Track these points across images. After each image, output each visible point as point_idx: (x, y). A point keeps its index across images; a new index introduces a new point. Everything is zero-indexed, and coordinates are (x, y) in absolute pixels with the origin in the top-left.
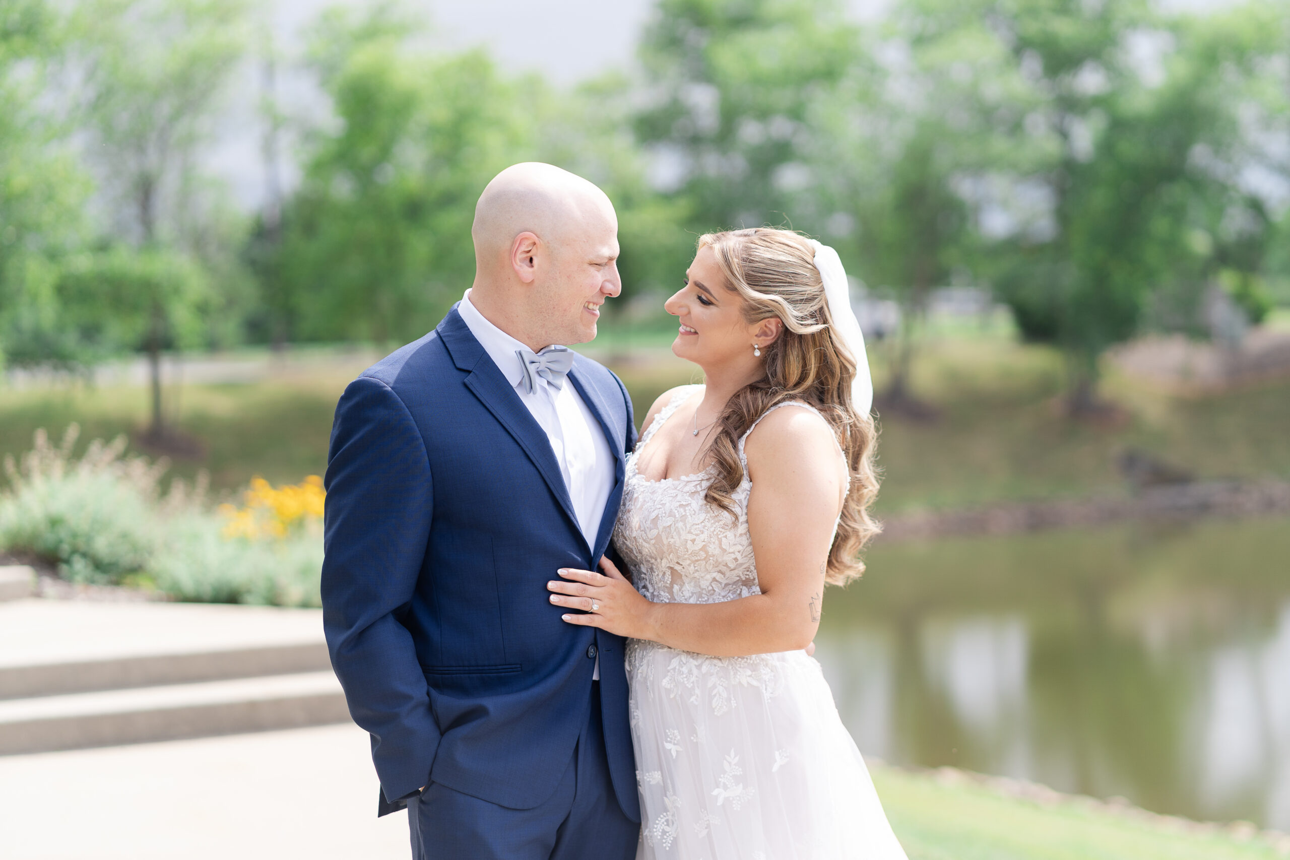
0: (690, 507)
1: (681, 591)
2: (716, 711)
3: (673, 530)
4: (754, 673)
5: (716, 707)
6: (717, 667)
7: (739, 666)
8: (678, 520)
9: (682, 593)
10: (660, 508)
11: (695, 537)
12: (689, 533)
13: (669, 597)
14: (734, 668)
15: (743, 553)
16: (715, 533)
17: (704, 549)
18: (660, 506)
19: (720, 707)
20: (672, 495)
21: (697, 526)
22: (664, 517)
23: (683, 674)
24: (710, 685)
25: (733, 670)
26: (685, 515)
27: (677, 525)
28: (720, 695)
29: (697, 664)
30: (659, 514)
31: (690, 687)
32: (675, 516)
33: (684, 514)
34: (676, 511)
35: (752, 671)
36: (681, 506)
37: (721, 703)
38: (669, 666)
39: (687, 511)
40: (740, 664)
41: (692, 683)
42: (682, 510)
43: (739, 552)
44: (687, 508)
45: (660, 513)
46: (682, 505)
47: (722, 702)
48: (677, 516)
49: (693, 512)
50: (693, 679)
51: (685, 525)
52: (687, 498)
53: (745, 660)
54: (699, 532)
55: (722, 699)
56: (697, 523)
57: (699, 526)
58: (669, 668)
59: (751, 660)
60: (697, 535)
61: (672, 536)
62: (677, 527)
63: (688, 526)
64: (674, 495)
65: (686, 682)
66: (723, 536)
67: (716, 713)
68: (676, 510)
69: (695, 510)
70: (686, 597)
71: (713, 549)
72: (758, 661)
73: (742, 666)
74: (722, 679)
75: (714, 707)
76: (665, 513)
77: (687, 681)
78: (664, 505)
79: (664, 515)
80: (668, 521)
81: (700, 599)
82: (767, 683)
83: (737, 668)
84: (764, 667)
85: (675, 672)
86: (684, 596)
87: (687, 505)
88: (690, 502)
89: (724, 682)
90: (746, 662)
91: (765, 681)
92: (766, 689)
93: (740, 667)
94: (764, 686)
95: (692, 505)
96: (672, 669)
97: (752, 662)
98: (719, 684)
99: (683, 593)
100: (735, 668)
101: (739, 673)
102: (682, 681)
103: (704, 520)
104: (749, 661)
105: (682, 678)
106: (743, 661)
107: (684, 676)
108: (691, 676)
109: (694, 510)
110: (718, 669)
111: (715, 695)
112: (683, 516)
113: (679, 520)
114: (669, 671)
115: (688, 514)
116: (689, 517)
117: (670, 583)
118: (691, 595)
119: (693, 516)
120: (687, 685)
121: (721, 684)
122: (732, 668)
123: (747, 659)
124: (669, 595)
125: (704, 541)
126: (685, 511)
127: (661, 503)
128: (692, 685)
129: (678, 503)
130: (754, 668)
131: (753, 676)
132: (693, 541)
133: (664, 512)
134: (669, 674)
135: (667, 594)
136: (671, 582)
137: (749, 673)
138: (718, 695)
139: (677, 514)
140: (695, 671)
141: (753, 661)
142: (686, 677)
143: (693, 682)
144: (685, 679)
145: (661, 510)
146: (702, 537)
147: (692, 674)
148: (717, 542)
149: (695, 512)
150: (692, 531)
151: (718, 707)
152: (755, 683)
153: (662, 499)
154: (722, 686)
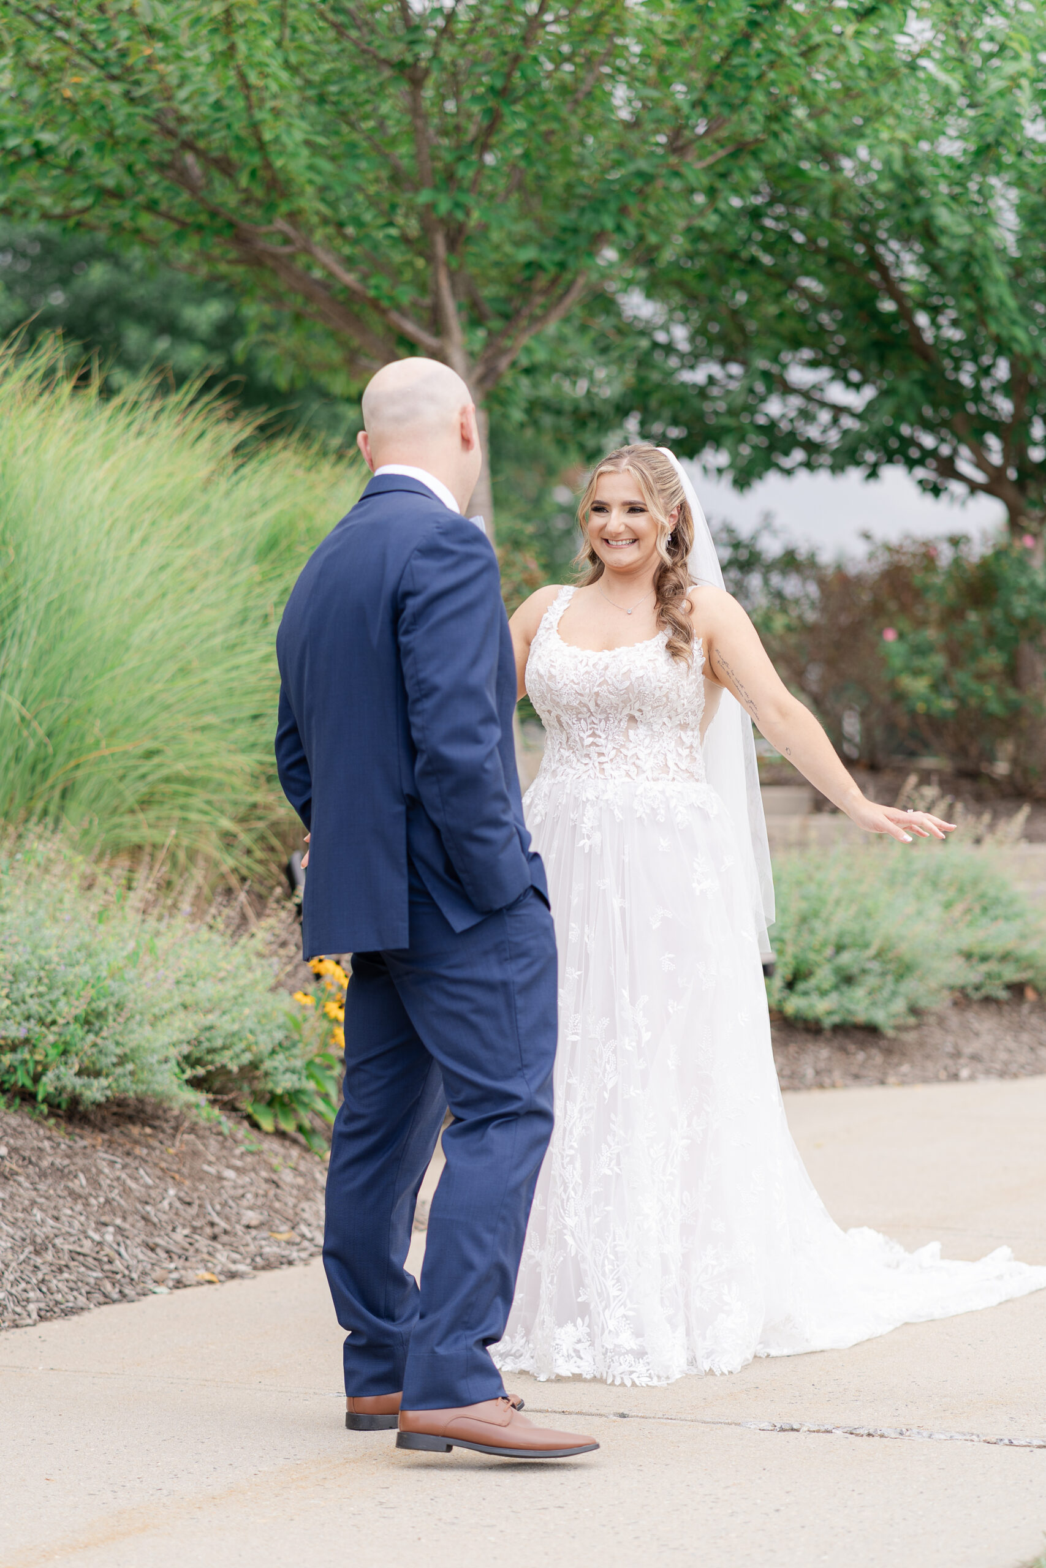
3: (645, 679)
17: (666, 696)
49: (661, 665)
61: (643, 685)
71: (673, 696)
80: (641, 673)
86: (639, 738)
99: (638, 735)
132: (661, 688)
146: (667, 685)
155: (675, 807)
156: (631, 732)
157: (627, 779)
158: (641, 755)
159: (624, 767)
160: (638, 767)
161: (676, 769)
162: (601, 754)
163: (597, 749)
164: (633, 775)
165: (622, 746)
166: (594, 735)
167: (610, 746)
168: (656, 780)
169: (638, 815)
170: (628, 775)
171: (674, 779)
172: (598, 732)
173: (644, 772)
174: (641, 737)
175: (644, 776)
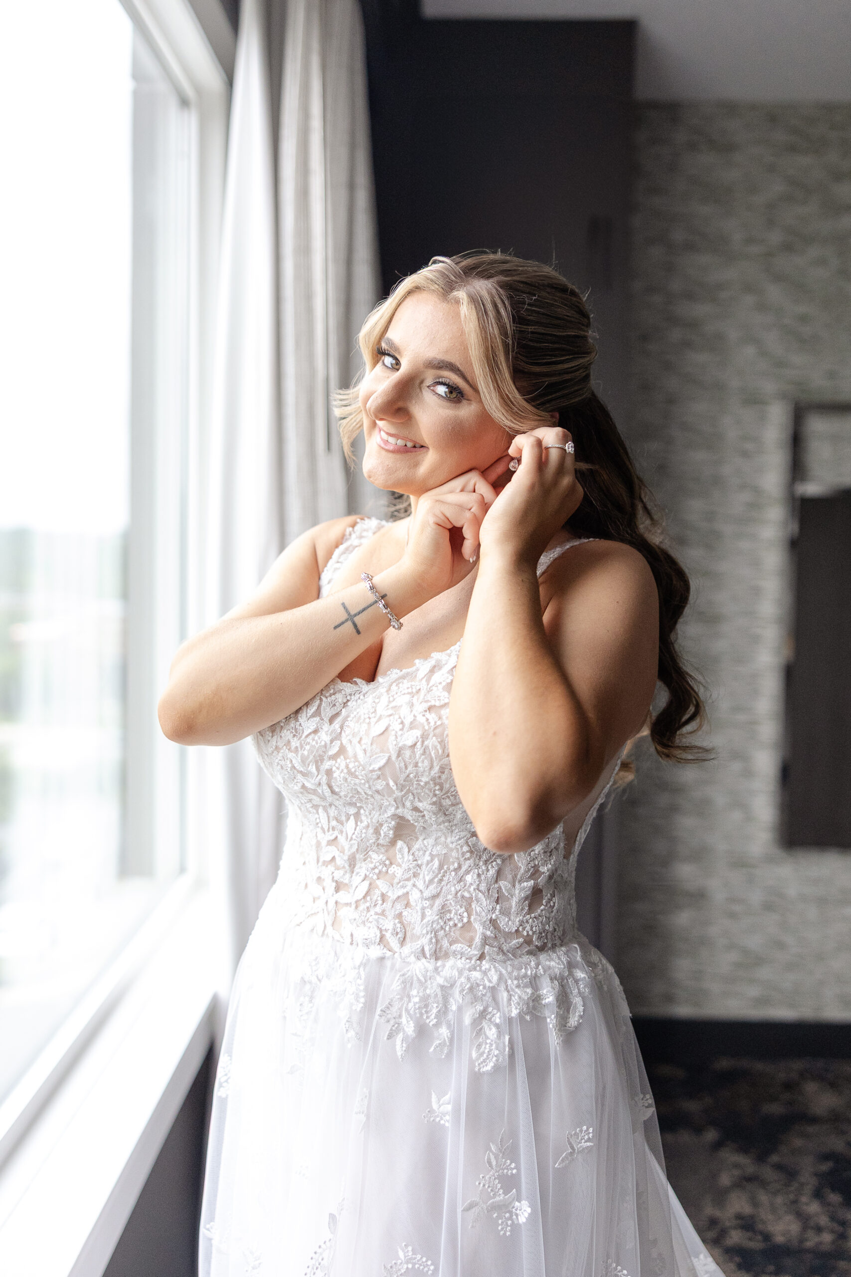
1: (411, 853)
6: (481, 988)
9: (413, 855)
20: (410, 690)
27: (426, 743)
29: (446, 983)
31: (433, 1023)
33: (439, 723)
40: (518, 980)
50: (438, 1009)
59: (531, 969)
61: (417, 763)
62: (427, 747)
73: (521, 983)
93: (519, 986)
126: (440, 718)
133: (399, 721)
143: (438, 1016)
161: (492, 932)
162: (341, 886)
163: (337, 874)
164: (395, 942)
168: (442, 957)
170: (383, 941)
171: (482, 957)
174: (422, 858)
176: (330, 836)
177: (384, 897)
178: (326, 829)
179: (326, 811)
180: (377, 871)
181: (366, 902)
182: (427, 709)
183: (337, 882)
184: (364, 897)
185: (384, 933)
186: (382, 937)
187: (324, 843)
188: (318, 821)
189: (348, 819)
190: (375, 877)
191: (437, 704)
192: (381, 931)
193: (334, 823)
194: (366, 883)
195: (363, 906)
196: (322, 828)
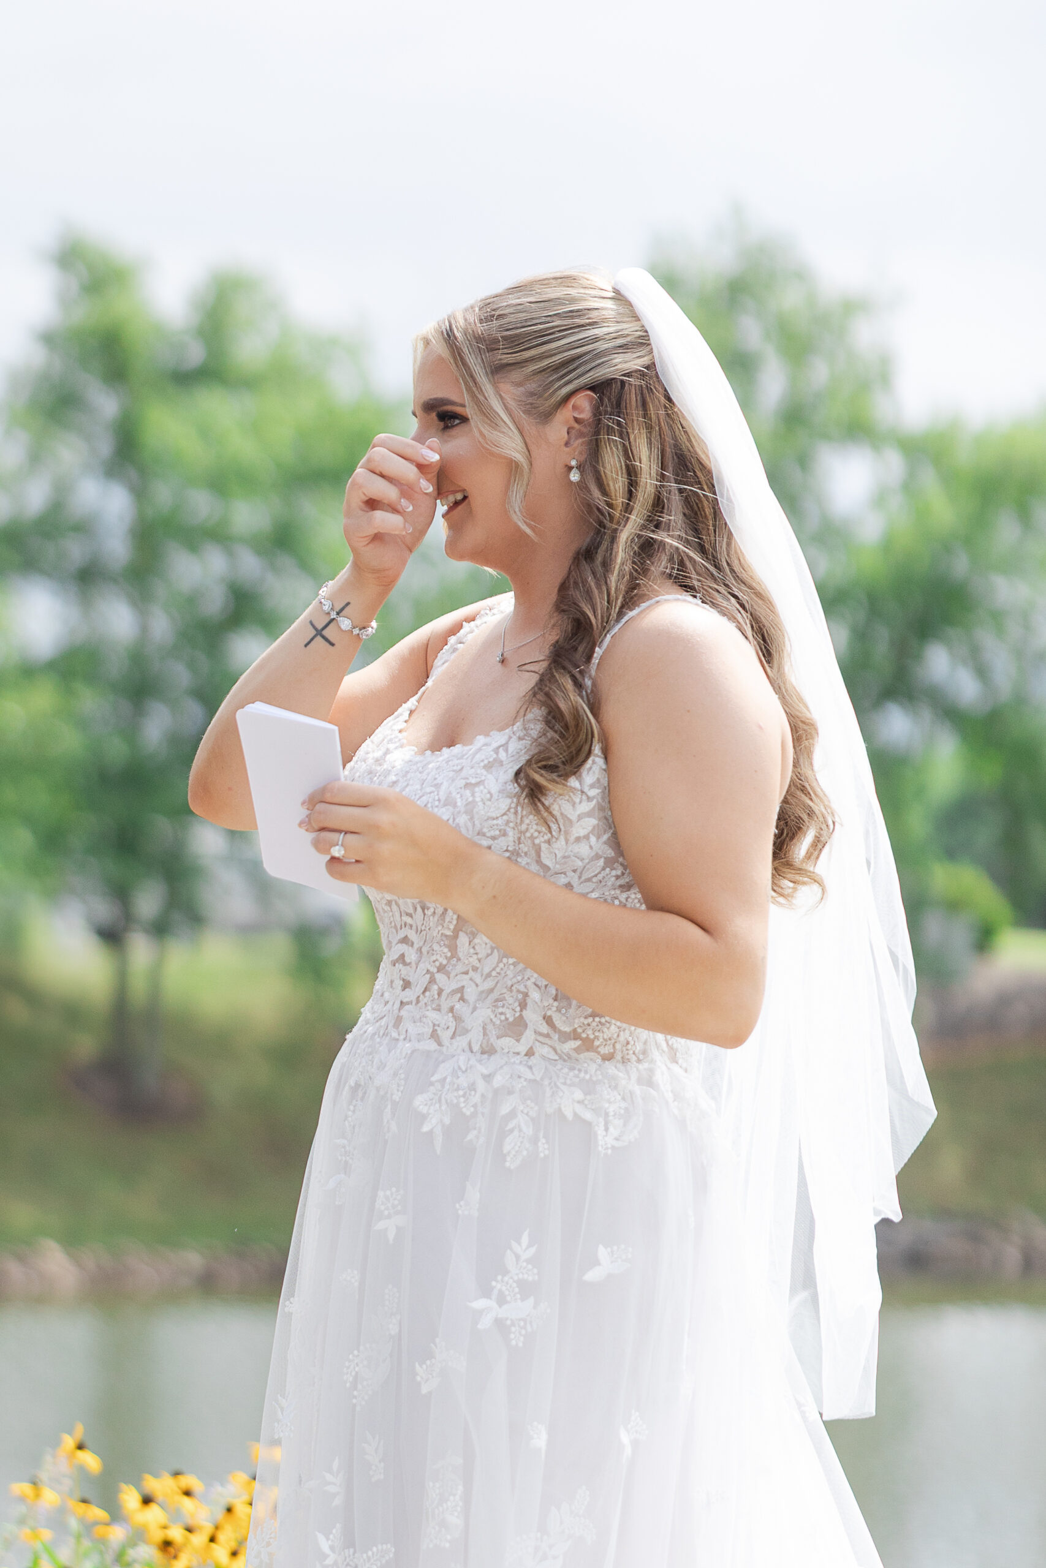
0: (482, 787)
1: (472, 946)
2: (508, 1159)
4: (588, 1097)
5: (509, 1152)
6: (522, 1080)
7: (562, 1080)
8: (459, 812)
9: (474, 948)
10: (430, 793)
11: (490, 842)
12: (478, 834)
13: (449, 954)
14: (552, 1084)
15: (581, 873)
16: (528, 835)
18: (433, 789)
19: (517, 1152)
20: (454, 767)
21: (495, 822)
22: (437, 807)
23: (458, 1089)
24: (505, 1109)
25: (552, 1088)
26: (474, 801)
28: (520, 1130)
29: (486, 1072)
30: (428, 802)
31: (468, 1113)
32: (455, 805)
33: (471, 799)
34: (459, 796)
35: (586, 1094)
36: (467, 785)
37: (519, 1144)
38: (432, 1075)
39: (477, 795)
40: (566, 1079)
41: (473, 1106)
42: (468, 793)
43: (574, 871)
44: (477, 789)
45: (430, 800)
46: (470, 784)
47: (522, 1142)
48: (459, 804)
49: (488, 796)
50: (476, 1098)
51: (472, 819)
52: (479, 771)
53: (576, 1072)
54: (497, 833)
55: (523, 1138)
56: (494, 815)
57: (500, 821)
58: (433, 1079)
59: (586, 1072)
60: (494, 838)
63: (477, 822)
64: (459, 767)
65: (462, 1105)
66: (543, 840)
67: (507, 1164)
68: (458, 793)
69: (493, 791)
70: (480, 956)
72: (600, 1077)
73: (568, 1082)
74: (529, 1102)
75: (505, 1152)
76: (439, 800)
77: (464, 1102)
78: (438, 786)
79: (437, 803)
81: (505, 960)
82: (611, 1118)
83: (559, 1084)
84: (609, 1090)
85: (443, 1086)
86: (476, 954)
87: (478, 784)
88: (483, 778)
89: (532, 1108)
90: (577, 1076)
91: (607, 1114)
92: (607, 1129)
93: (565, 1084)
94: (601, 1120)
95: (486, 782)
96: (437, 1081)
97: (587, 1077)
98: (522, 1112)
99: (476, 947)
100: (555, 1084)
101: (561, 1094)
102: (455, 1101)
103: (509, 810)
104: (582, 1075)
105: (456, 1097)
106: (571, 1074)
107: (461, 1093)
108: (473, 1093)
109: (489, 792)
110: (525, 1083)
111: (512, 1131)
112: (470, 802)
113: (463, 809)
114: (432, 1084)
115: (478, 799)
116: (480, 804)
117: (454, 929)
118: (489, 952)
119: (488, 803)
120: (464, 1110)
121: (525, 1111)
122: (550, 1084)
123: (580, 1070)
124: (450, 951)
125: (507, 851)
126: (473, 795)
127: (436, 782)
128: (472, 1109)
129: (463, 782)
130: (589, 1087)
131: (586, 1102)
133: (437, 798)
134: (432, 1088)
135: (446, 950)
136: (456, 926)
137: (578, 1095)
138: (516, 1133)
139: (459, 800)
140: (481, 1085)
141: (591, 1076)
142: (464, 1096)
143: (475, 1106)
144: (462, 1099)
145: (432, 794)
147: (475, 1090)
148: (533, 853)
149: (491, 795)
150: (485, 830)
151: (513, 1153)
152: (588, 1116)
153: (437, 776)
154: (527, 1114)
155: (512, 1114)
156: (463, 939)
157: (432, 1045)
158: (471, 993)
159: (433, 1015)
160: (458, 1019)
161: (544, 1028)
162: (407, 984)
163: (404, 971)
164: (445, 1036)
165: (442, 968)
166: (405, 940)
167: (424, 966)
168: (488, 1051)
169: (426, 1128)
170: (434, 1035)
171: (530, 1053)
172: (412, 935)
173: (466, 1031)
174: (483, 951)
175: (462, 1042)
176: (401, 934)
177: (440, 992)
178: (399, 927)
179: (398, 906)
180: (437, 964)
181: (425, 997)
182: (462, 785)
183: (404, 980)
184: (424, 992)
185: (436, 1028)
186: (434, 1031)
187: (394, 942)
188: (392, 919)
189: (415, 909)
190: (435, 970)
191: (473, 781)
192: (434, 1025)
193: (406, 919)
194: (428, 976)
195: (422, 1004)
196: (395, 927)
